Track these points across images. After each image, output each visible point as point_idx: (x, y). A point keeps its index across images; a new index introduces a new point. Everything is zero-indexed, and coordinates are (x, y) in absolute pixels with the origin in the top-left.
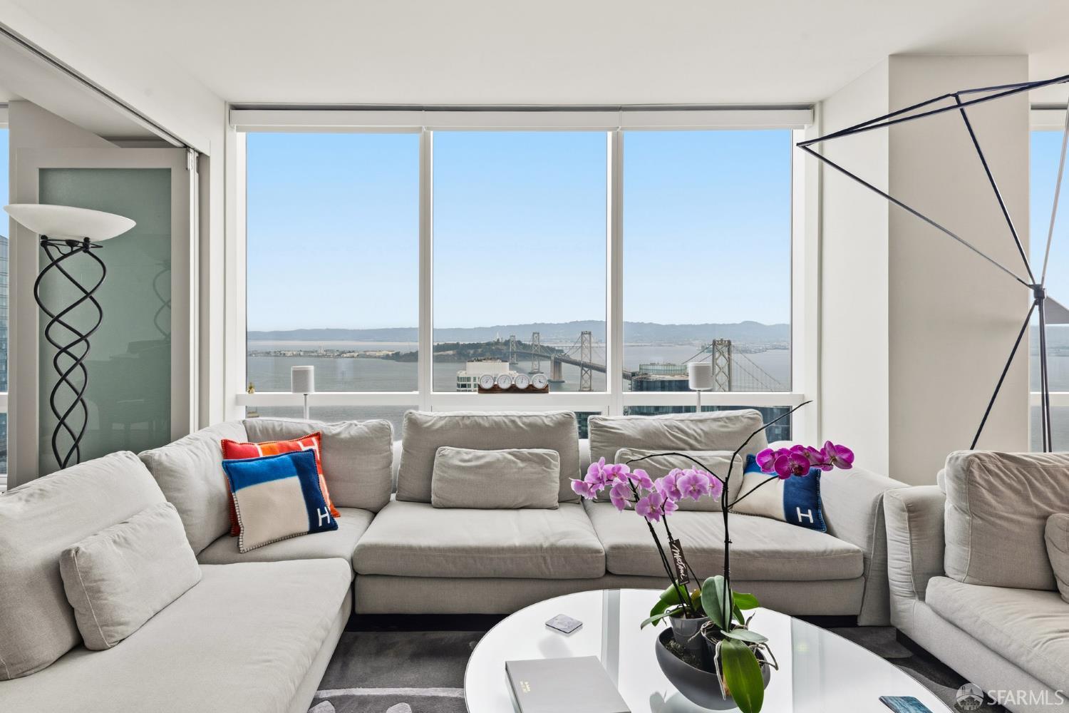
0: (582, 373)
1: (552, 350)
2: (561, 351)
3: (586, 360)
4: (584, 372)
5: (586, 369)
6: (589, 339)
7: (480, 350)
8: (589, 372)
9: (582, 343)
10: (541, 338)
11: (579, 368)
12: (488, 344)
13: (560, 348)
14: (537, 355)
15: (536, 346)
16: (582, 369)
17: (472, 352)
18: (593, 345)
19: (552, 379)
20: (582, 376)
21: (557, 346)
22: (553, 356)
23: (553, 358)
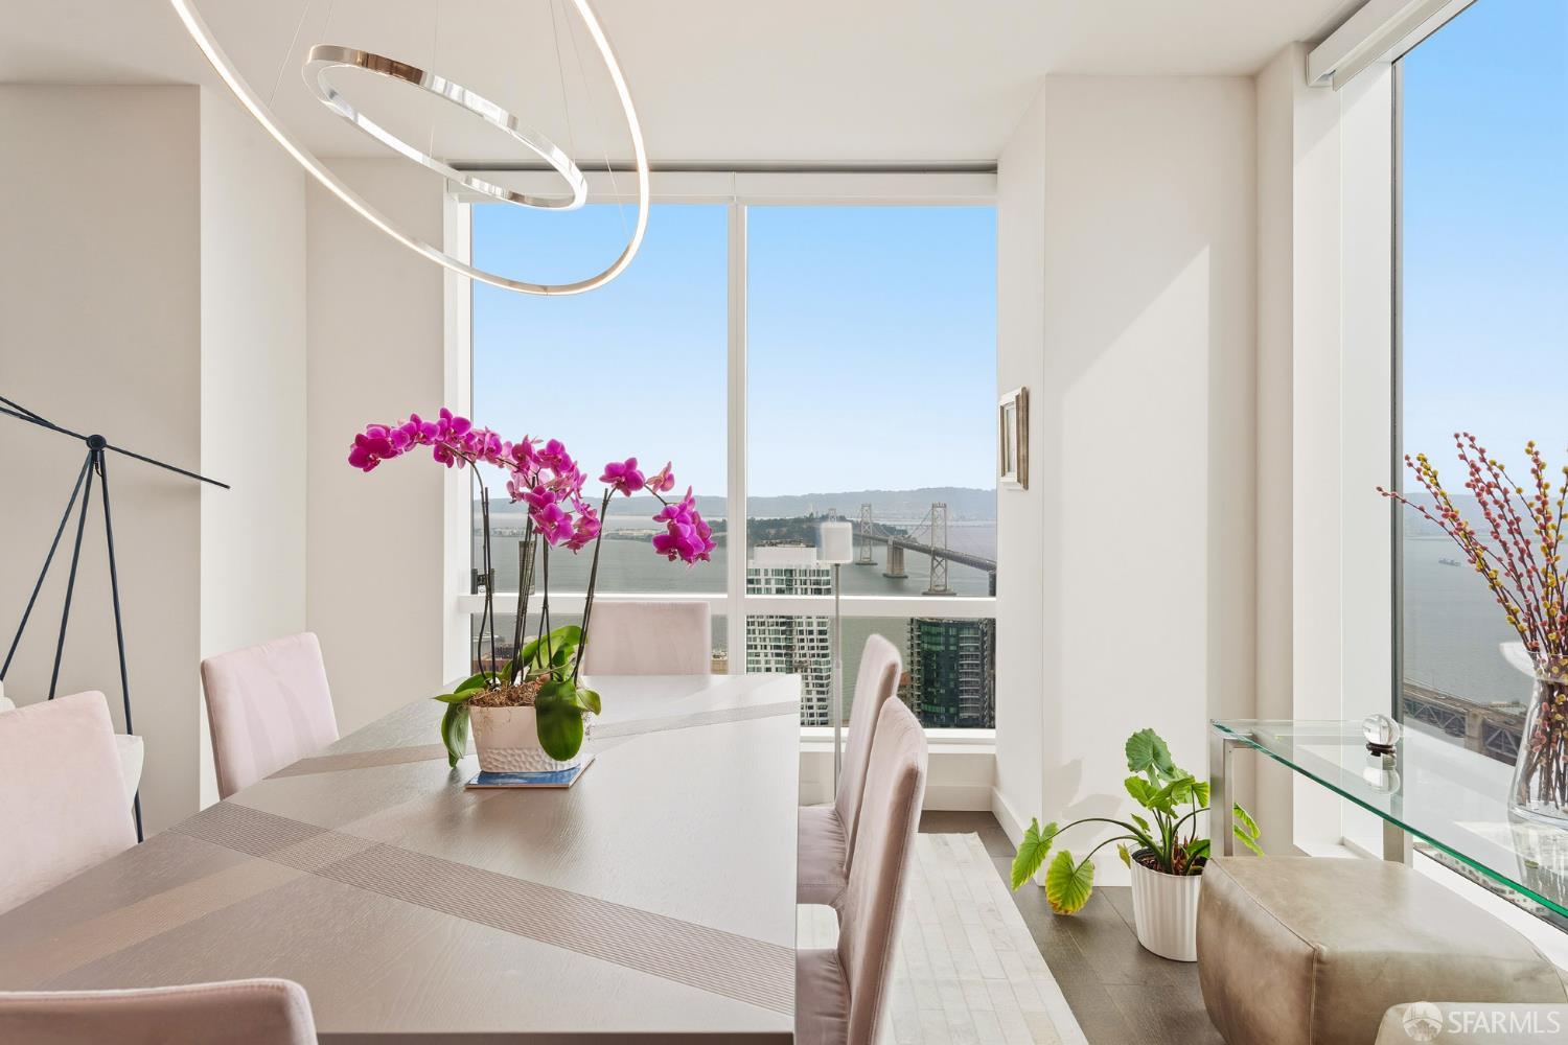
0: (932, 564)
1: (891, 530)
2: (905, 532)
3: (939, 545)
4: (936, 563)
5: (939, 559)
6: (943, 514)
7: (784, 529)
8: (943, 563)
9: (934, 519)
10: (875, 511)
11: (927, 558)
12: (798, 521)
13: (903, 528)
14: (867, 537)
15: (866, 524)
16: (934, 559)
17: (773, 531)
18: (949, 523)
19: (890, 573)
20: (933, 569)
21: (899, 524)
22: (891, 539)
23: (890, 543)
